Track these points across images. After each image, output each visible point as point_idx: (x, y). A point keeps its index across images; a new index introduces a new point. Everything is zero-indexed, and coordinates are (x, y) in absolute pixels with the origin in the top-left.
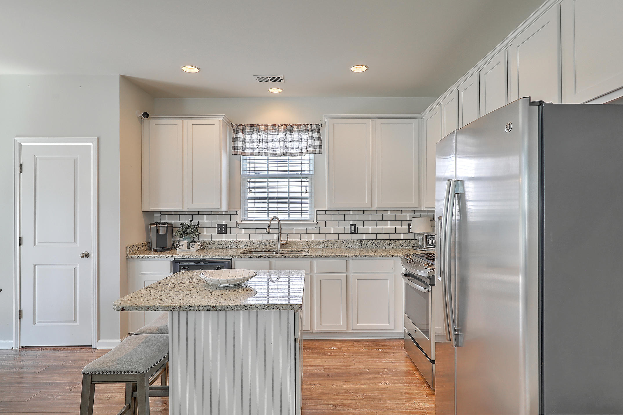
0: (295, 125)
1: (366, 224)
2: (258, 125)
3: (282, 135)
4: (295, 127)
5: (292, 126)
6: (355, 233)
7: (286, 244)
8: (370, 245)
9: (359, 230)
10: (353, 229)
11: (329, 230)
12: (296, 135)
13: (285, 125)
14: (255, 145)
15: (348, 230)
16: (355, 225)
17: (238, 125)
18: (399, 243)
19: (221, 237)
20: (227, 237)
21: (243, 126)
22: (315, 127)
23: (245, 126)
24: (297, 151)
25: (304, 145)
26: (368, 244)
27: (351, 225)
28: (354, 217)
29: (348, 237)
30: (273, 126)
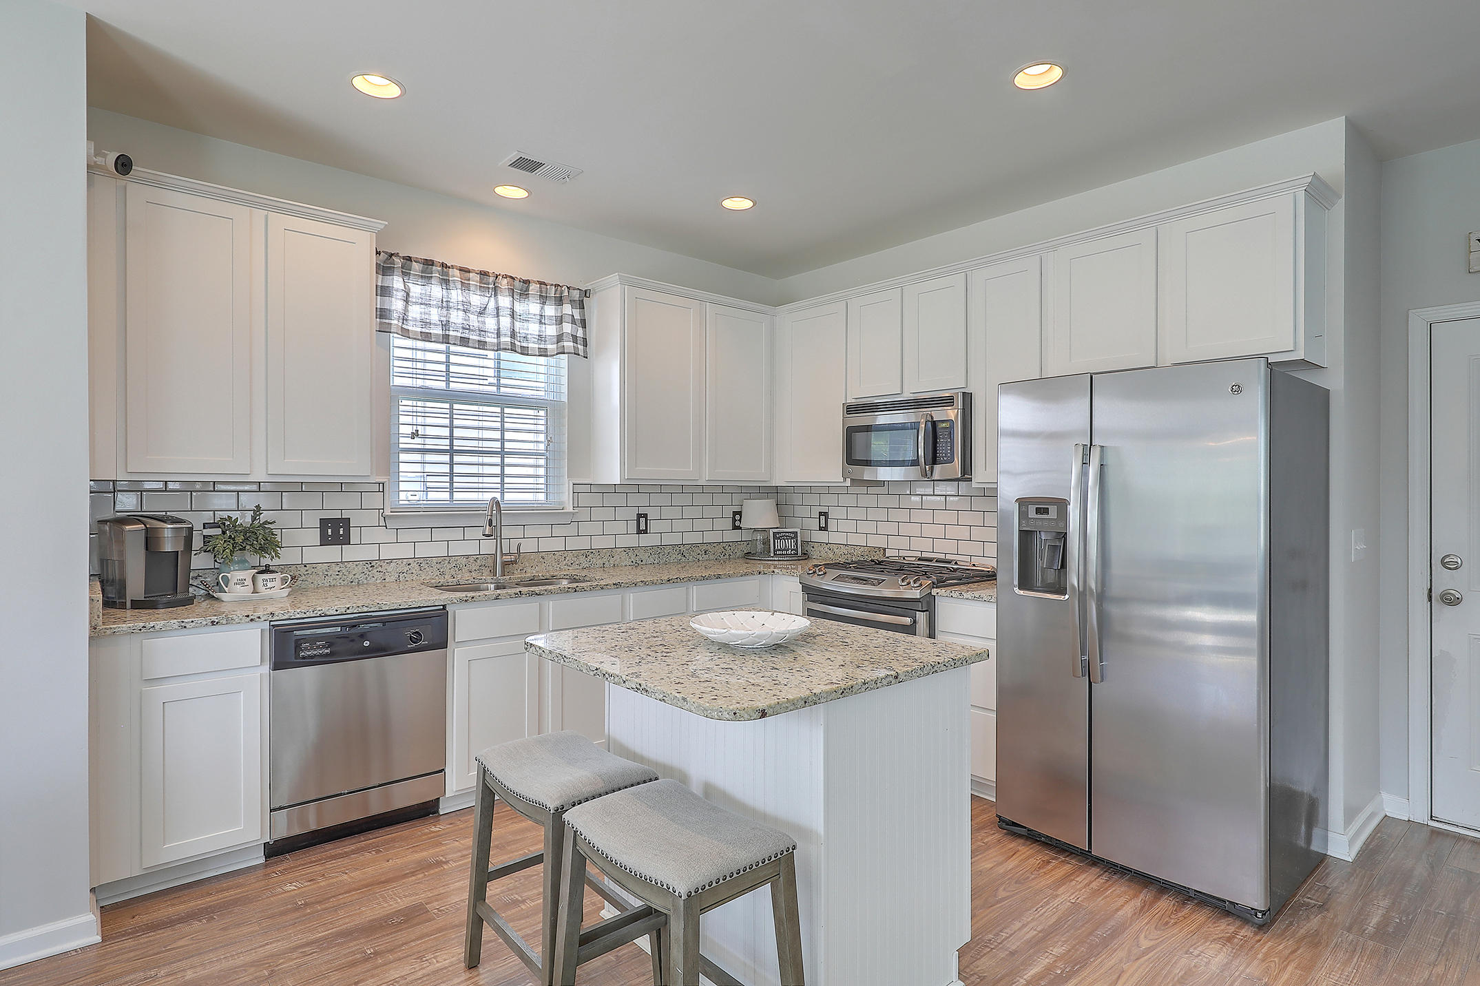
0: (534, 282)
1: (667, 513)
2: (443, 265)
3: (505, 301)
4: (534, 288)
5: (527, 282)
6: (645, 532)
7: (514, 562)
8: (675, 556)
9: (653, 526)
10: (642, 523)
11: (595, 528)
12: (533, 307)
13: (511, 277)
14: (435, 315)
15: (633, 527)
16: (645, 516)
17: (392, 254)
18: (719, 549)
19: (332, 553)
20: (350, 553)
21: (404, 258)
22: (576, 295)
23: (409, 259)
24: (533, 346)
25: (551, 330)
26: (671, 554)
27: (639, 516)
28: (642, 500)
29: (633, 540)
30: (483, 274)
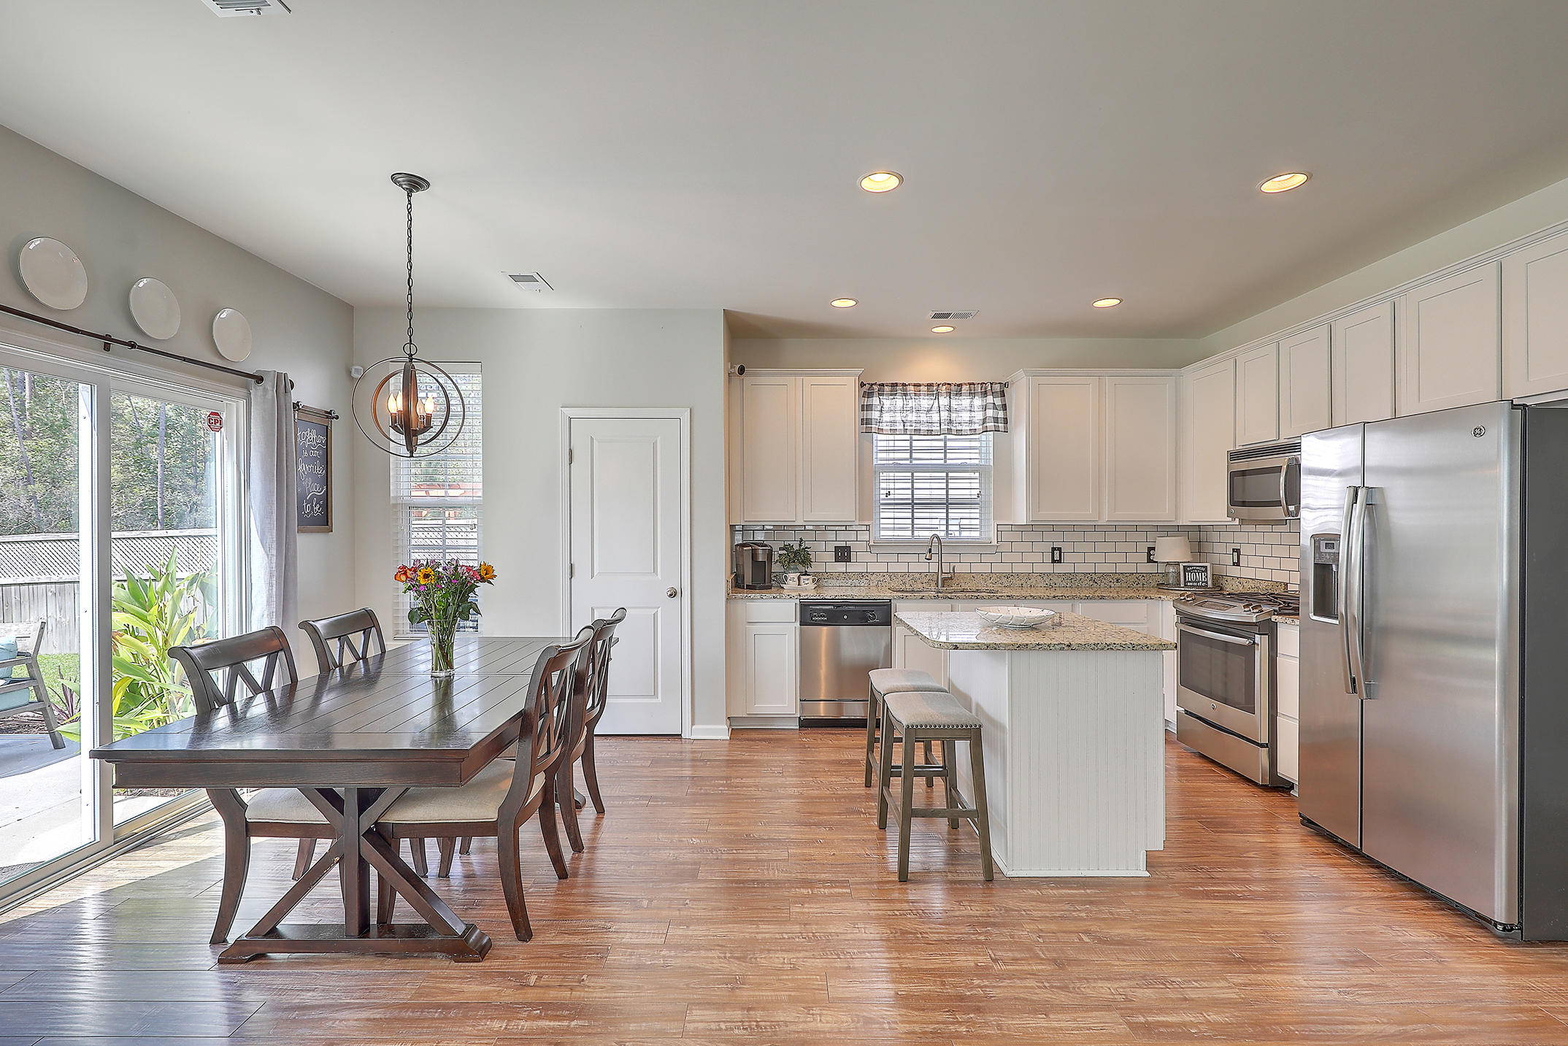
0: (965, 384)
1: (1078, 547)
2: (904, 385)
3: (944, 401)
4: (965, 388)
5: (960, 385)
6: (1059, 561)
7: (951, 578)
8: (1087, 582)
9: (1066, 557)
10: (1057, 555)
11: (1017, 557)
12: (965, 401)
13: (948, 384)
14: (898, 417)
15: (1048, 558)
16: (1060, 549)
17: (872, 384)
18: (1133, 578)
19: (841, 567)
20: (852, 567)
21: (879, 385)
22: (997, 388)
23: (883, 385)
24: (965, 428)
25: (979, 416)
26: (1082, 580)
27: (1054, 549)
28: (1056, 537)
29: (1048, 568)
30: (930, 385)
